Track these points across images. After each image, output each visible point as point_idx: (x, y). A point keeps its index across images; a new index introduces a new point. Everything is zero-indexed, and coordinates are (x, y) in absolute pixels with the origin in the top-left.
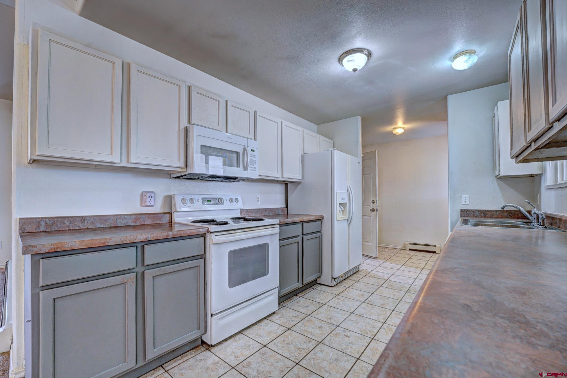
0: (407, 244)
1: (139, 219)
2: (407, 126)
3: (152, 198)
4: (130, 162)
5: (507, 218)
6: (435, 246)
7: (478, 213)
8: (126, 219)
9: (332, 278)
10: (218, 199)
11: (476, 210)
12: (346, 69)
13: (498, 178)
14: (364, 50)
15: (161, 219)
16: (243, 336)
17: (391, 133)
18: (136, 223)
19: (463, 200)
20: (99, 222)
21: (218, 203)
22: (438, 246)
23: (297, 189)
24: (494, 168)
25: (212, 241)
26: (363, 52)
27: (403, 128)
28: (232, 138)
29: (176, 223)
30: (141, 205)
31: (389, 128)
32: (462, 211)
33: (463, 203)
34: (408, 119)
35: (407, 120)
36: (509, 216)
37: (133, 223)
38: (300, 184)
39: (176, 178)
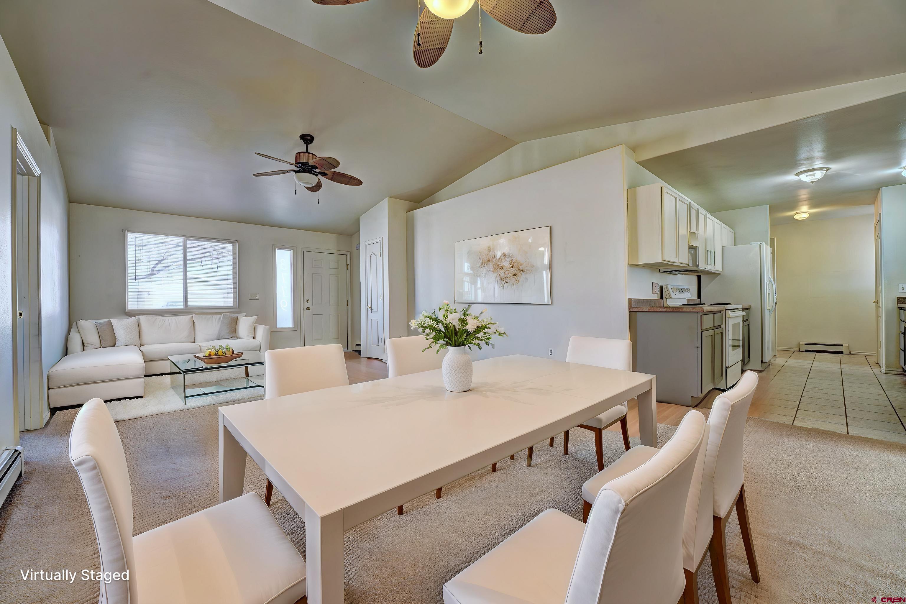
0: (802, 344)
12: (801, 180)
17: (791, 219)
22: (844, 345)
23: (715, 280)
26: (822, 170)
31: (791, 214)
32: (898, 297)
38: (719, 275)
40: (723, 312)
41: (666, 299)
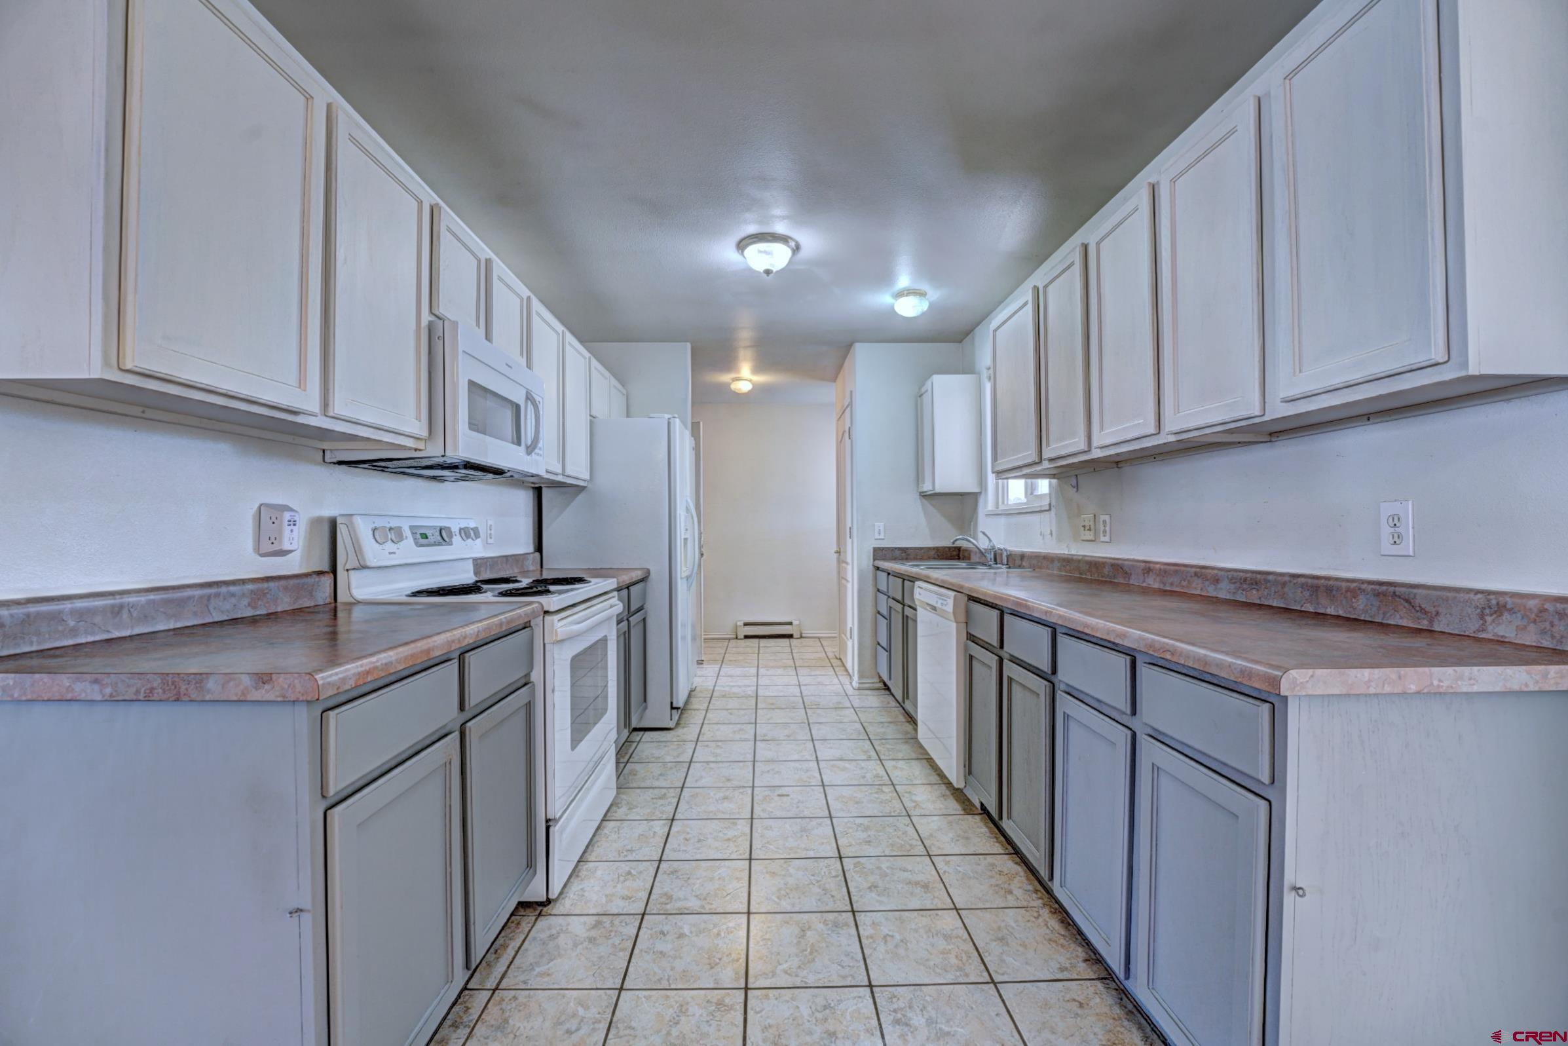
0: (740, 626)
1: (265, 594)
2: (760, 379)
3: (294, 525)
4: (331, 414)
5: (935, 559)
6: (792, 624)
7: (897, 553)
8: (233, 595)
9: (672, 708)
10: (438, 528)
11: (896, 548)
12: (747, 263)
13: (923, 496)
14: (789, 240)
15: (314, 593)
16: (591, 865)
17: (724, 388)
18: (254, 608)
19: (877, 531)
20: (162, 610)
21: (441, 541)
22: (795, 623)
23: (573, 504)
24: (919, 477)
25: (557, 635)
26: (788, 242)
27: (750, 381)
28: (511, 367)
29: (358, 602)
30: (257, 550)
31: (725, 378)
32: (876, 550)
33: (877, 536)
34: (760, 366)
35: (758, 369)
36: (936, 557)
37: (249, 608)
38: (583, 490)
39: (340, 463)
40: (537, 622)
41: (347, 570)
